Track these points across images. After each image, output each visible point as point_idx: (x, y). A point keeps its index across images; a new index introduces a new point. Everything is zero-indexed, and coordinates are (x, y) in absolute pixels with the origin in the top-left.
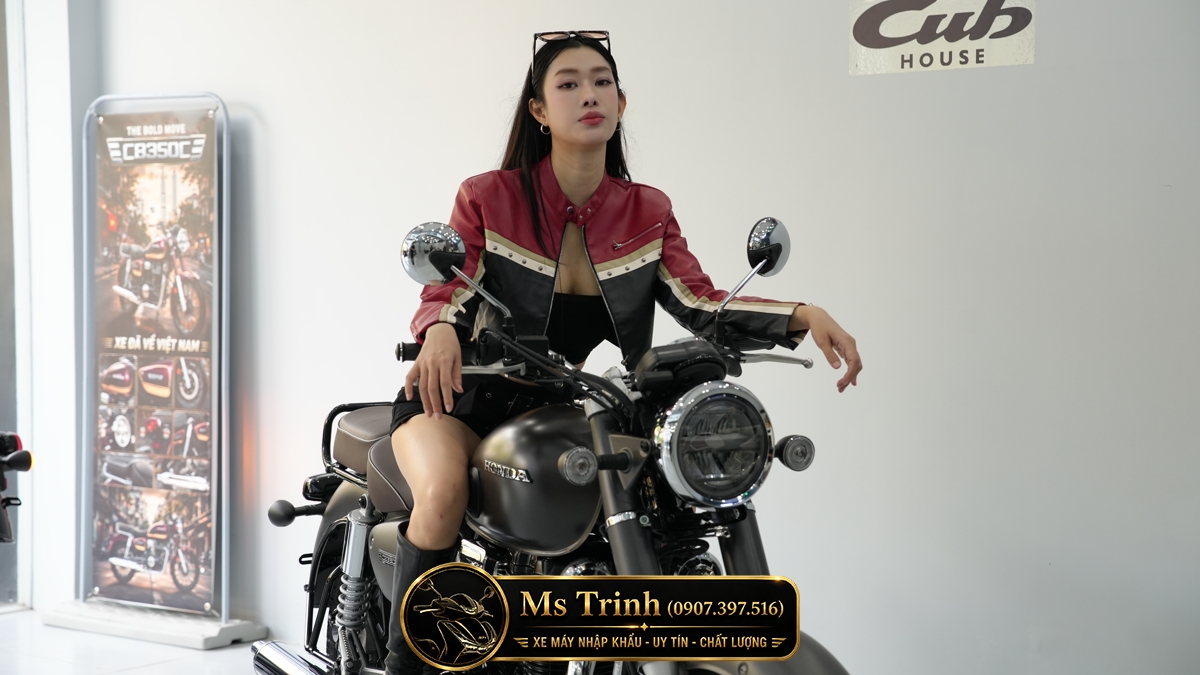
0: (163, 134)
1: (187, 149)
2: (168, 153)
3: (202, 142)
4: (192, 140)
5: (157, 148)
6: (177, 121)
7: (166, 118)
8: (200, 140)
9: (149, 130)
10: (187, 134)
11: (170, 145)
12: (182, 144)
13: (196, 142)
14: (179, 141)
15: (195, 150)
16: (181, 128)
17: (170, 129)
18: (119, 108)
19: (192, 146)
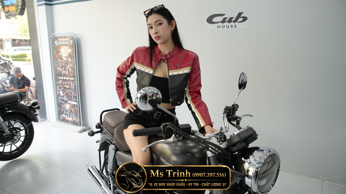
0: (65, 40)
1: (69, 43)
2: (66, 44)
3: (72, 42)
4: (70, 41)
5: (64, 43)
6: (67, 38)
7: (65, 37)
8: (71, 41)
9: (62, 39)
10: (69, 40)
11: (66, 42)
12: (68, 42)
13: (71, 42)
14: (67, 41)
15: (70, 43)
16: (68, 39)
17: (66, 39)
18: (57, 36)
19: (70, 42)
